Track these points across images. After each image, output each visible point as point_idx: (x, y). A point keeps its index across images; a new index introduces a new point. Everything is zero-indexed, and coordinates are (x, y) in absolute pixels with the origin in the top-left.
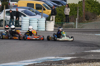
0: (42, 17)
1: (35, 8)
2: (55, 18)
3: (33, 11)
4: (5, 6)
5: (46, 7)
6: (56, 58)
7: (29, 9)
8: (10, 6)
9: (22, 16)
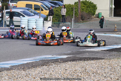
0: (40, 18)
1: (33, 9)
2: (53, 18)
3: (31, 12)
4: (5, 7)
5: (44, 7)
6: (53, 56)
7: (27, 10)
8: (10, 7)
9: (21, 16)
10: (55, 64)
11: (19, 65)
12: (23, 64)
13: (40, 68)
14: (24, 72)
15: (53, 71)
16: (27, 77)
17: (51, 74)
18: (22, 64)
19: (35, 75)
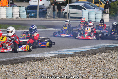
0: (99, 11)
1: (93, 3)
2: (110, 11)
3: (92, 5)
4: (68, 1)
5: (103, 2)
6: (110, 45)
7: (88, 4)
8: (73, 1)
9: (82, 9)
10: (112, 51)
11: (81, 52)
12: (85, 51)
13: (99, 55)
14: (85, 58)
15: (111, 58)
16: (88, 62)
17: (109, 60)
18: (83, 51)
19: (95, 61)
